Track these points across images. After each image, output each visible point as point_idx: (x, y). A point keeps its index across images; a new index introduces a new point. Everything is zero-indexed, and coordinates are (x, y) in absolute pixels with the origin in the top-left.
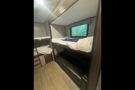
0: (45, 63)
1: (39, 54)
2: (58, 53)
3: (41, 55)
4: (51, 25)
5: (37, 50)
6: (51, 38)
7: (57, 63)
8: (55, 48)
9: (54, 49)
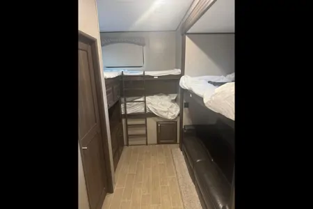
0: (156, 142)
1: (148, 111)
2: (193, 125)
3: (152, 115)
4: (188, 39)
5: (145, 101)
6: (182, 74)
7: (185, 154)
8: (187, 105)
9: (184, 109)
